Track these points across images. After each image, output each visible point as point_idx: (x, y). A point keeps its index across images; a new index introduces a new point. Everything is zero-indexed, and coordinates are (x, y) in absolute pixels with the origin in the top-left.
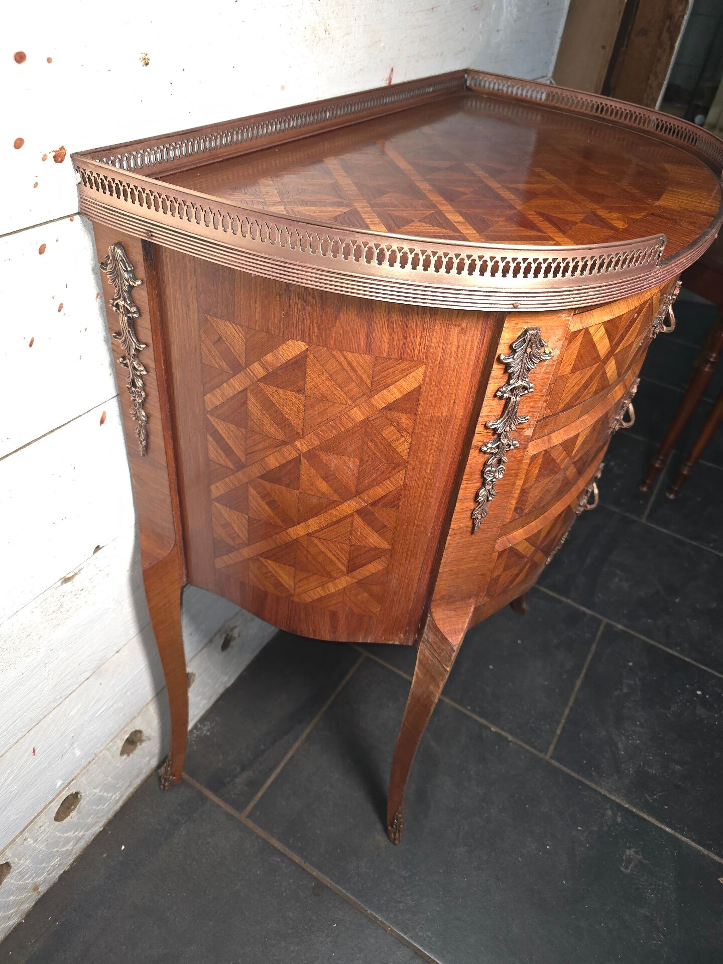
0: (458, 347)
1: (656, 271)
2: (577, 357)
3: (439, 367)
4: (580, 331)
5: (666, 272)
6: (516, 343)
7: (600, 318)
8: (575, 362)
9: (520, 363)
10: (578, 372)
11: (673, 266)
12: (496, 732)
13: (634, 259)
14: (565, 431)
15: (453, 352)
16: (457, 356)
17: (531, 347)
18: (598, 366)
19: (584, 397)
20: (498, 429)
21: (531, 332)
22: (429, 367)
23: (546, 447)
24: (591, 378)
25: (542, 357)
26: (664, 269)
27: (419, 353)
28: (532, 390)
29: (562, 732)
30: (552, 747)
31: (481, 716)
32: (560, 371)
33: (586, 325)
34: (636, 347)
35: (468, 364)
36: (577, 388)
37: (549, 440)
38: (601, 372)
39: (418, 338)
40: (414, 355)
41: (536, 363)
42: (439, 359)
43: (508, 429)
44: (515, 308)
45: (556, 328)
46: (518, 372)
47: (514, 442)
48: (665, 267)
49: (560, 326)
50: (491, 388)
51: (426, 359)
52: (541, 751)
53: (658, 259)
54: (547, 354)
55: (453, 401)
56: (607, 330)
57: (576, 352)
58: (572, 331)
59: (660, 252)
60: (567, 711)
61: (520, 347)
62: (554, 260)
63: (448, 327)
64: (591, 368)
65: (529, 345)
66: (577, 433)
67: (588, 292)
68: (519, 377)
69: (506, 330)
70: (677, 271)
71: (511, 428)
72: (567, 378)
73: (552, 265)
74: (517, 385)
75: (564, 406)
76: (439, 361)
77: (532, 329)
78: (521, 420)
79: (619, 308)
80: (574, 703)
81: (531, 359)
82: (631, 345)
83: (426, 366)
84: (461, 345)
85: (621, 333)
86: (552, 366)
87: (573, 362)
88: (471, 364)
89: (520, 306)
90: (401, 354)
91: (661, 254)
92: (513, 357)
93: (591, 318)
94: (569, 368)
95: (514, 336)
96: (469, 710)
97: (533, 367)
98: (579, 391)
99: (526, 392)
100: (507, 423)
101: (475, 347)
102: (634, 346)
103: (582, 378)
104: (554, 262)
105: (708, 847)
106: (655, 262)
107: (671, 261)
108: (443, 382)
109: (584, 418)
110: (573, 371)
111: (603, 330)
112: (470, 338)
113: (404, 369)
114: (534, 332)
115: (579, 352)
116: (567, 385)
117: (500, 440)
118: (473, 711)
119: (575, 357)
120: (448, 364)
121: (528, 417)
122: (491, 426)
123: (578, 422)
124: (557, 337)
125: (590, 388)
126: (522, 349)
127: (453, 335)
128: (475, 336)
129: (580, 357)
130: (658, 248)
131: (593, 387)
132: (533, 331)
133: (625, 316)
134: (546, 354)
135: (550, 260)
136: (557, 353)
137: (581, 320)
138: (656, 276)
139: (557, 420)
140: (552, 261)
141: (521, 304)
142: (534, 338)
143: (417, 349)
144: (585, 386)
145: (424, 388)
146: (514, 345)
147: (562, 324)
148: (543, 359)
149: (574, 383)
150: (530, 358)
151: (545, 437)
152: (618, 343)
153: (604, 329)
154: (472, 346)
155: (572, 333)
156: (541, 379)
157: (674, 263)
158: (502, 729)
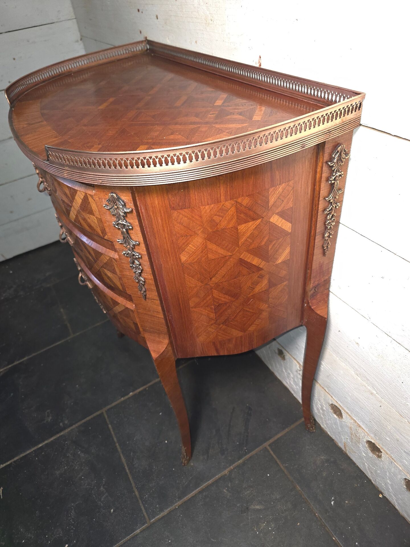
12: (129, 393)
29: (108, 427)
30: (106, 416)
31: (140, 392)
52: (108, 410)
60: (115, 440)
80: (116, 446)
96: (146, 388)
105: (21, 459)
118: (145, 389)
158: (129, 398)
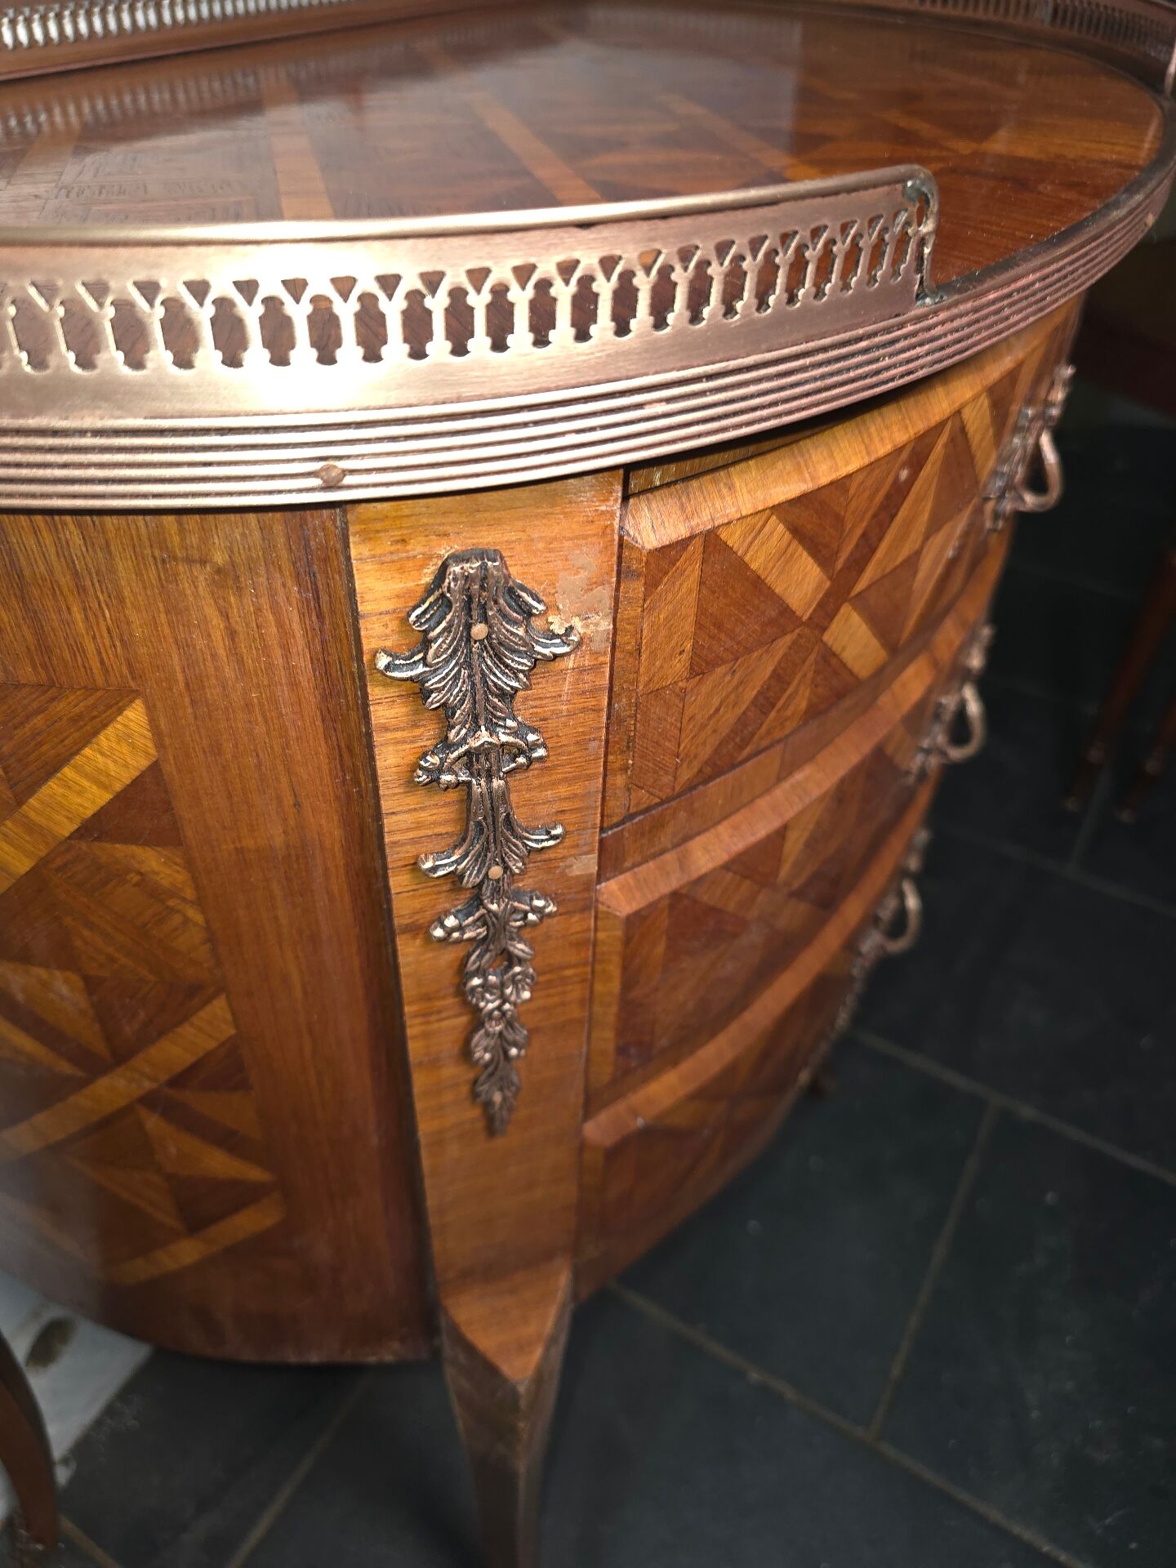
0: (232, 634)
1: (925, 317)
2: (699, 625)
3: (193, 702)
4: (682, 544)
5: (965, 320)
6: (419, 611)
7: (760, 494)
8: (695, 643)
9: (465, 673)
10: (720, 670)
11: (994, 302)
13: (811, 269)
14: (735, 828)
15: (222, 652)
16: (240, 661)
17: (485, 619)
18: (794, 643)
19: (769, 732)
20: (462, 877)
21: (457, 569)
22: (159, 705)
23: (674, 882)
24: (780, 678)
25: (538, 648)
26: (955, 311)
27: (102, 662)
28: (541, 752)
32: (643, 679)
33: (703, 520)
34: (936, 562)
35: (294, 685)
36: (729, 717)
37: (683, 862)
38: (812, 657)
39: (78, 616)
40: (88, 669)
41: (522, 671)
42: (180, 677)
43: (496, 871)
44: (328, 487)
45: (567, 544)
46: (466, 705)
47: (539, 903)
48: (956, 304)
49: (585, 537)
50: (389, 759)
51: (134, 678)
53: (919, 270)
54: (558, 636)
55: (289, 800)
56: (796, 531)
57: (690, 612)
58: (649, 546)
59: (922, 242)
61: (439, 623)
62: (432, 281)
63: (165, 570)
64: (767, 651)
65: (475, 614)
66: (776, 824)
67: (640, 406)
68: (476, 718)
69: (368, 567)
70: (1013, 320)
71: (506, 868)
72: (683, 695)
73: (429, 302)
74: (474, 743)
75: (700, 771)
76: (182, 685)
77: (459, 558)
78: (537, 841)
79: (831, 456)
80: (930, 1301)
81: (500, 660)
82: (913, 561)
83: (146, 702)
84: (240, 628)
85: (859, 532)
86: (596, 669)
87: (688, 646)
88: (305, 684)
89: (348, 480)
90: (45, 667)
91: (927, 251)
92: (424, 659)
93: (722, 498)
94: (680, 665)
95: (411, 584)
97: (516, 685)
98: (742, 721)
99: (521, 760)
100: (489, 855)
101: (296, 626)
102: (926, 564)
103: (741, 683)
104: (433, 290)
106: (907, 283)
107: (980, 280)
108: (228, 747)
109: (799, 776)
110: (700, 667)
111: (778, 530)
112: (264, 602)
113: (80, 716)
114: (472, 567)
115: (701, 611)
116: (688, 712)
117: (481, 904)
119: (688, 626)
120: (219, 690)
121: (558, 831)
122: (435, 869)
123: (778, 793)
124: (583, 574)
125: (786, 706)
126: (447, 629)
127: (196, 595)
128: (281, 591)
129: (708, 624)
130: (908, 223)
131: (800, 698)
132: (466, 566)
133: (860, 477)
134: (555, 636)
135: (411, 282)
136: (601, 629)
137: (682, 508)
138: (927, 335)
139: (696, 805)
140: (419, 285)
141: (352, 472)
142: (482, 587)
143: (90, 647)
144: (765, 702)
145: (169, 768)
146: (413, 618)
147: (590, 530)
148: (544, 655)
149: (716, 702)
150: (496, 655)
151: (668, 856)
152: (858, 563)
153: (781, 527)
154: (280, 624)
155: (650, 552)
156: (571, 714)
157: (996, 288)
